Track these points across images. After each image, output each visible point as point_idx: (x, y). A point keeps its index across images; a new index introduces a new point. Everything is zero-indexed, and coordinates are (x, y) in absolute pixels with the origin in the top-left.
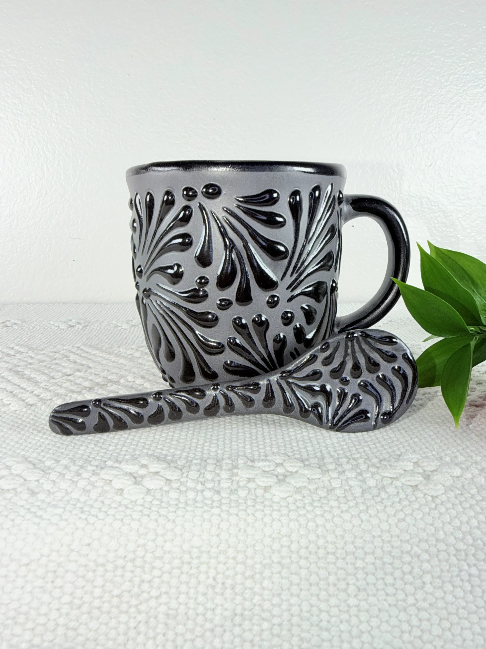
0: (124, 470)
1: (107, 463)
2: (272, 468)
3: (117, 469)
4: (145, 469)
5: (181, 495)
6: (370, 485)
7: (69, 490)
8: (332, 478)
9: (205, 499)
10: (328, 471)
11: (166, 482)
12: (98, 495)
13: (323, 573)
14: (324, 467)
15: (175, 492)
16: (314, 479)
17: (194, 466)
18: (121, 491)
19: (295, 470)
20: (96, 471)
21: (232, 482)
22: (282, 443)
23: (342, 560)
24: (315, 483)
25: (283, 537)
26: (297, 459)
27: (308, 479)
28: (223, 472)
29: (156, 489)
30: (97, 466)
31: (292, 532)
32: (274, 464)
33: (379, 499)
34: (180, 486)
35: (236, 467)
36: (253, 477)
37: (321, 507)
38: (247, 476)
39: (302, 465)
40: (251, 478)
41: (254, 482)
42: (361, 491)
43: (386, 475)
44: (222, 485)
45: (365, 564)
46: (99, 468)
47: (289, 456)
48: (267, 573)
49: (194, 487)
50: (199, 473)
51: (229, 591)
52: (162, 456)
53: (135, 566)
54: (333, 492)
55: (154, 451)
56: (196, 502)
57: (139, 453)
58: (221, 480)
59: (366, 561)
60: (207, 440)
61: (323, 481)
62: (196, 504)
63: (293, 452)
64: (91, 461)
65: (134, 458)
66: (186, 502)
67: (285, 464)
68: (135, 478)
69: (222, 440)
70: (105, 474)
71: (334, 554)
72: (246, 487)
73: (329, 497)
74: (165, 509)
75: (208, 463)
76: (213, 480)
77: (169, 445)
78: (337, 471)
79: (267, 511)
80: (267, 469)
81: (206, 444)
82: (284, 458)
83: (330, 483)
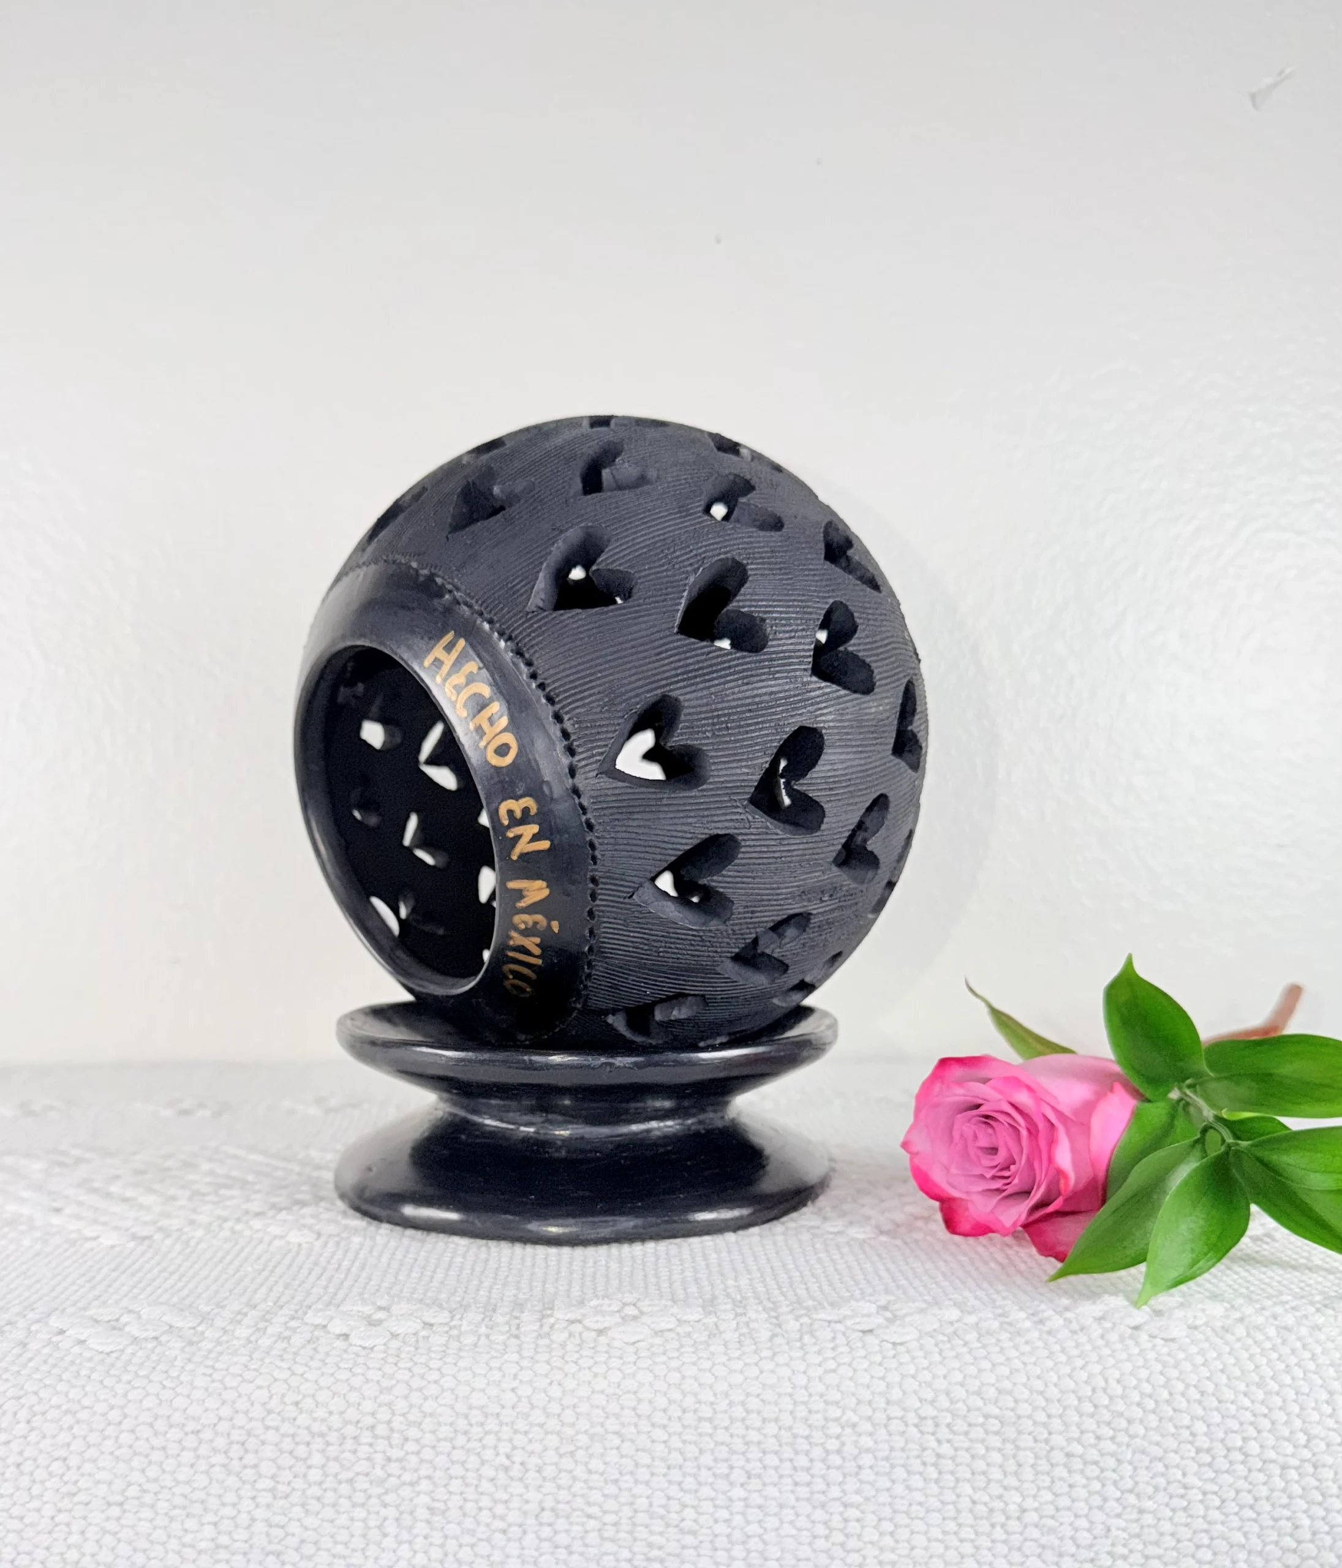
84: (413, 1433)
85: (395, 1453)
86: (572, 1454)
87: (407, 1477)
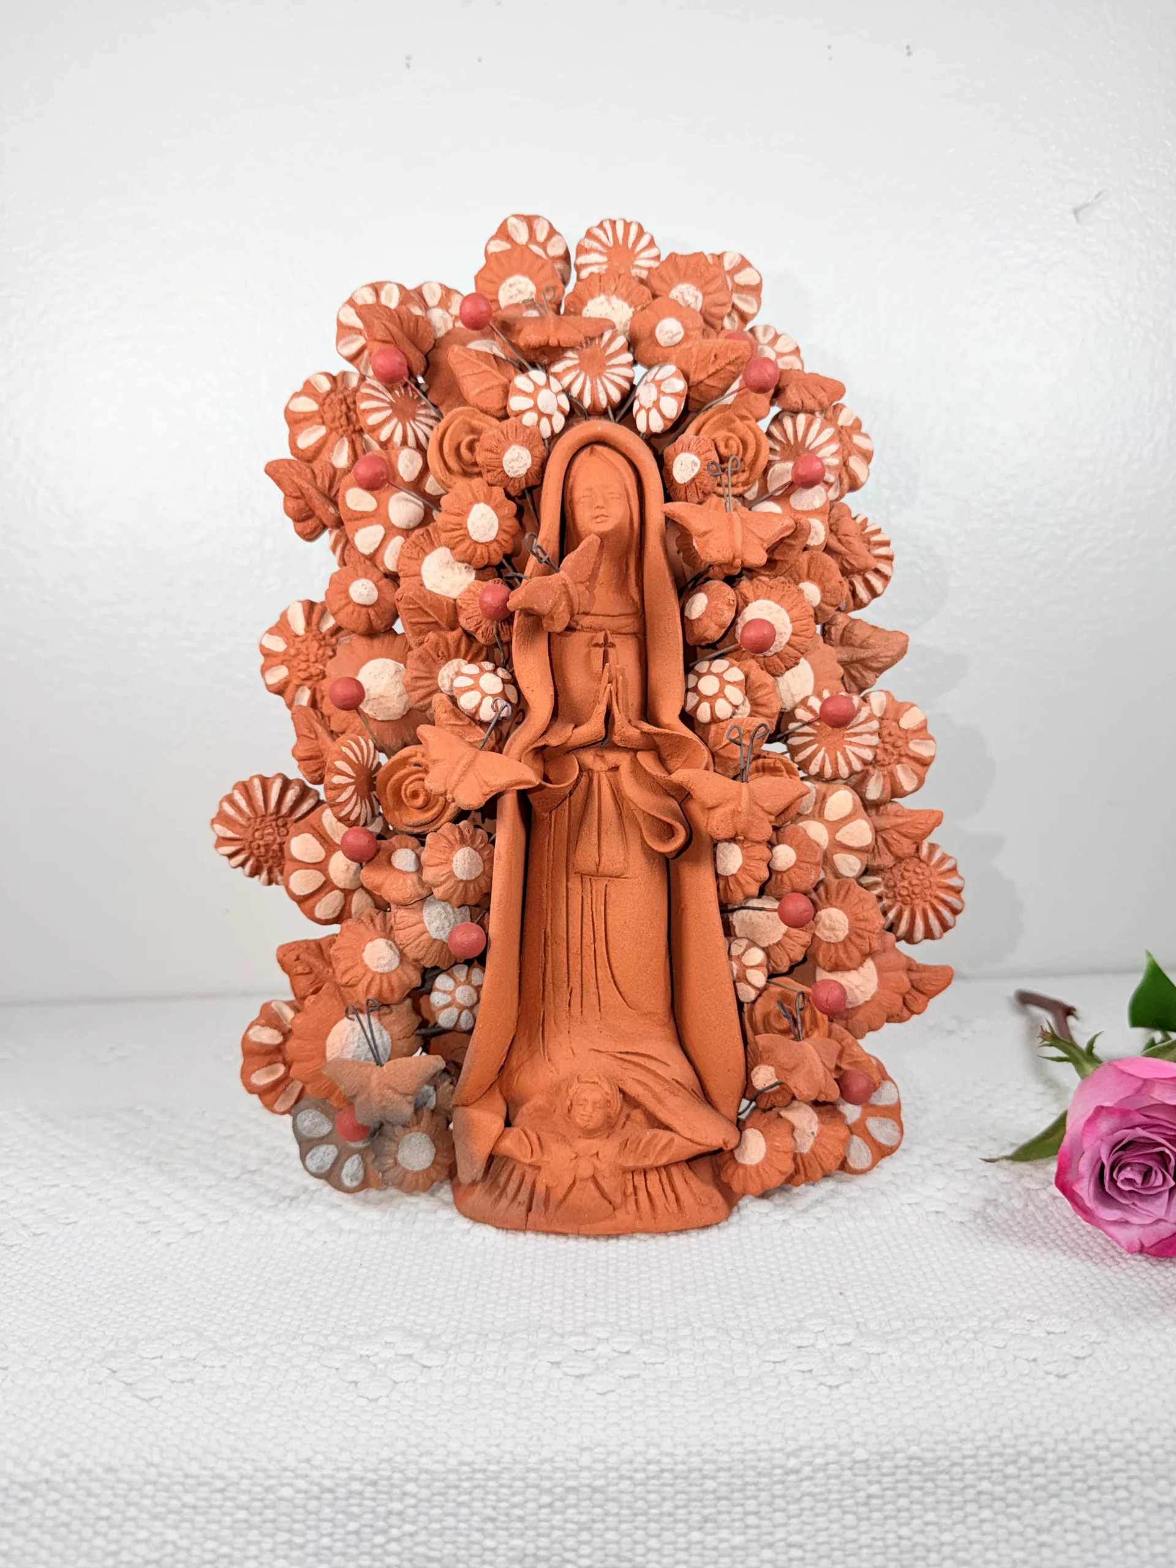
84: (411, 1487)
85: (396, 1506)
86: (550, 1505)
87: (409, 1528)
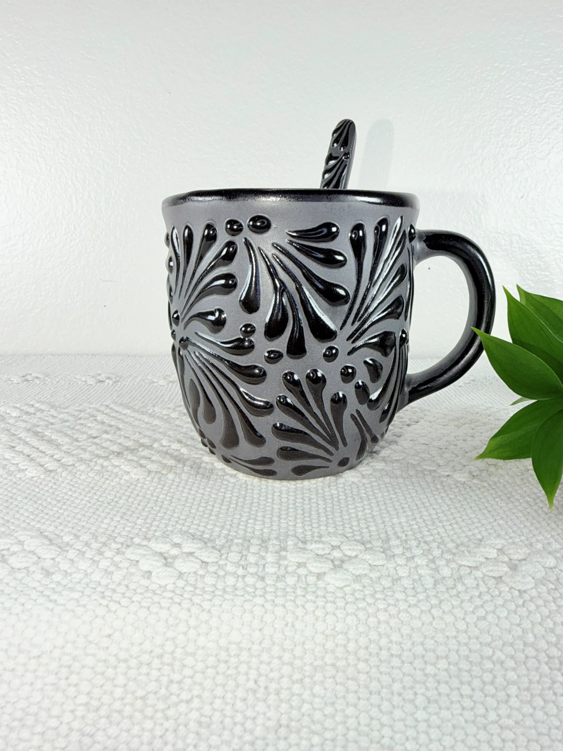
0: (153, 549)
1: (134, 540)
2: (326, 551)
3: (145, 548)
4: (177, 548)
5: (219, 581)
6: (444, 575)
7: (89, 571)
8: (399, 565)
9: (247, 585)
10: (394, 556)
11: (201, 565)
12: (122, 578)
13: (386, 679)
14: (388, 552)
15: (211, 576)
16: (377, 566)
17: (235, 546)
18: (149, 573)
19: (354, 554)
20: (120, 550)
21: (279, 567)
22: (340, 522)
23: (409, 665)
24: (378, 571)
25: (338, 634)
26: (357, 541)
27: (370, 565)
28: (269, 555)
29: (189, 573)
30: (122, 544)
31: (349, 629)
32: (330, 546)
33: (454, 592)
34: (217, 570)
35: (285, 549)
36: (304, 561)
37: (384, 599)
38: (297, 560)
39: (362, 548)
40: (302, 563)
41: (305, 567)
42: (433, 582)
43: (463, 563)
44: (267, 570)
45: (437, 671)
46: (124, 546)
47: (347, 538)
48: (318, 677)
49: (234, 571)
50: (240, 555)
51: (272, 697)
52: (199, 534)
53: (163, 663)
54: (399, 582)
55: (189, 526)
56: (236, 589)
57: (172, 529)
58: (266, 563)
59: (438, 666)
60: (252, 517)
61: (387, 569)
62: (236, 592)
63: (352, 532)
64: (116, 537)
65: (165, 536)
66: (224, 589)
67: (343, 547)
68: (165, 559)
69: (270, 516)
70: (131, 553)
71: (399, 656)
72: (296, 573)
73: (394, 587)
74: (200, 597)
75: (252, 544)
76: (256, 564)
77: (207, 520)
78: (405, 557)
79: (320, 603)
80: (320, 552)
81: (250, 521)
82: (341, 540)
83: (396, 571)
